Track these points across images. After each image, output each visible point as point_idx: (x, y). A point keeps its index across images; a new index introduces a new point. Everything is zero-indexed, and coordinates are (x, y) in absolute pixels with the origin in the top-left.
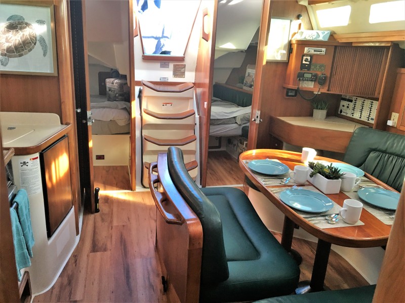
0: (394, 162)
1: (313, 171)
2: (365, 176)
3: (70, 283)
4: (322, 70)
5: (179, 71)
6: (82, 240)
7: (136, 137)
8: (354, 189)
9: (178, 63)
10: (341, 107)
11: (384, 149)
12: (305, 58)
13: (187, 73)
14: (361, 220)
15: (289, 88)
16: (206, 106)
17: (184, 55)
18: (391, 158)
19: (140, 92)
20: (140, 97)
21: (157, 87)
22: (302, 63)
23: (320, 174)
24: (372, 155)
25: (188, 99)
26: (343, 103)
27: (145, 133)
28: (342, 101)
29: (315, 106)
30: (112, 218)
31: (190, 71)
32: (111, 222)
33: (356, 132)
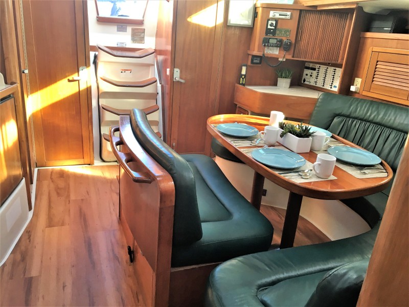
0: (357, 126)
1: (283, 131)
2: (332, 137)
3: (23, 259)
4: (287, 35)
5: (138, 35)
6: (35, 215)
7: (93, 107)
8: (323, 148)
9: (136, 27)
10: (304, 76)
11: (348, 114)
12: (270, 22)
13: (146, 38)
14: (333, 175)
15: (254, 54)
16: (168, 73)
17: (143, 17)
18: (355, 122)
19: (96, 57)
20: (95, 63)
21: (115, 53)
22: (267, 29)
23: (291, 133)
24: (336, 120)
25: (149, 65)
26: (306, 71)
27: (103, 102)
28: (305, 70)
29: (280, 74)
30: (69, 192)
31: (151, 36)
32: (68, 196)
33: (321, 97)
